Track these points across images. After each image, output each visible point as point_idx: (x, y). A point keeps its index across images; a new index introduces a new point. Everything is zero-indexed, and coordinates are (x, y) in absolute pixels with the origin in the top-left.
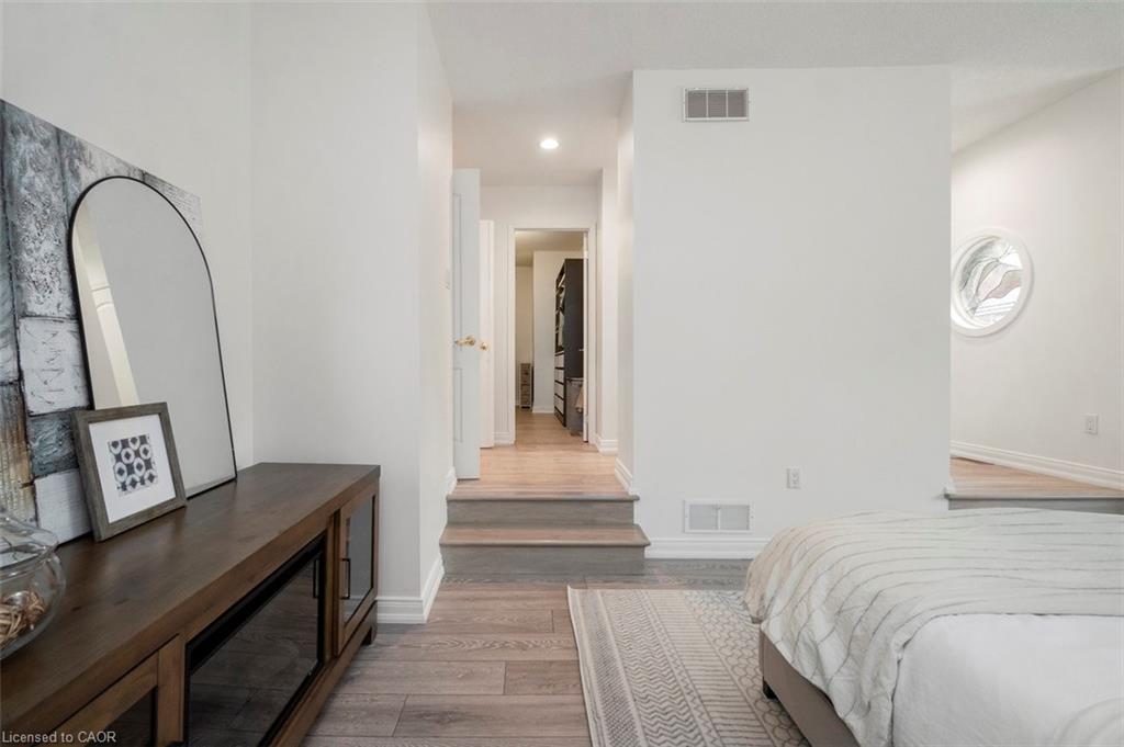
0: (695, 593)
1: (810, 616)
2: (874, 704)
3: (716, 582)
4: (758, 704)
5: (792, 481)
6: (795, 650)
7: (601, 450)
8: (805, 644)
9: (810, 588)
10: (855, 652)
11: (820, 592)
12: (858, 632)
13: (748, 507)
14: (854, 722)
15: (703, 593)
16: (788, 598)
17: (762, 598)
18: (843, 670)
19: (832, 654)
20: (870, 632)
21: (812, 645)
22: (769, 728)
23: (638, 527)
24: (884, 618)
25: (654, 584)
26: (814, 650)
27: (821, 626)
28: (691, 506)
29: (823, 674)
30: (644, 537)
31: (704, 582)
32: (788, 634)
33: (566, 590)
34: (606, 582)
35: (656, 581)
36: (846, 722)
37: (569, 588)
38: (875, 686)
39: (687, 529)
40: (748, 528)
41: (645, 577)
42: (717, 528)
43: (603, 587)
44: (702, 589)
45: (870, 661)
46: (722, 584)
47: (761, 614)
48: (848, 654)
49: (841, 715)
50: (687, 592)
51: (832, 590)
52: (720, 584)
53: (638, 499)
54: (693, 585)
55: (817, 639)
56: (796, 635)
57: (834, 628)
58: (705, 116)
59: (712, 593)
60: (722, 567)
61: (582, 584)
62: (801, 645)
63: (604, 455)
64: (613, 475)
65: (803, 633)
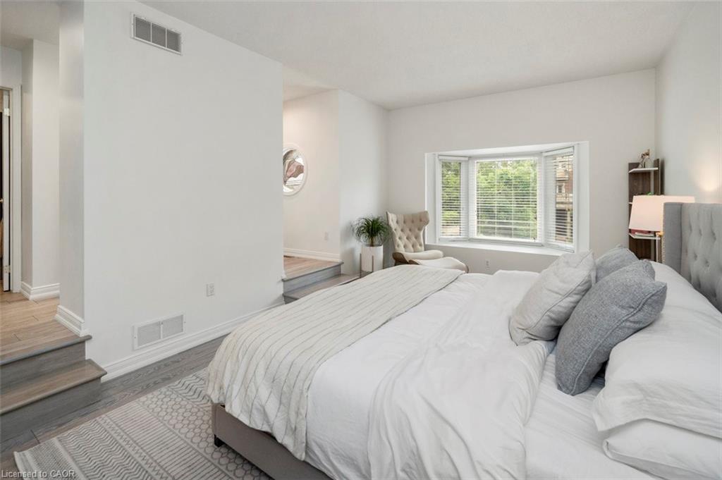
0: (150, 396)
1: (257, 390)
2: (298, 426)
3: (164, 380)
4: (214, 456)
5: (210, 291)
6: (250, 416)
7: (31, 297)
8: (257, 409)
9: (255, 372)
10: (284, 401)
11: (261, 371)
12: (285, 389)
13: (182, 317)
14: (287, 441)
15: (156, 393)
16: (240, 384)
17: (221, 388)
18: (279, 414)
19: (272, 408)
20: (292, 387)
21: (260, 407)
22: (223, 468)
23: (91, 362)
24: (297, 377)
25: (113, 404)
26: (262, 410)
27: (264, 392)
28: (139, 329)
29: (268, 422)
30: (99, 368)
31: (155, 383)
32: (245, 407)
33: (13, 456)
34: (60, 425)
35: (112, 402)
36: (283, 443)
37: (16, 454)
38: (298, 416)
39: (136, 347)
40: (182, 330)
41: (103, 402)
42: (160, 338)
43: (58, 433)
44: (155, 389)
45: (293, 404)
46: (169, 379)
47: (222, 399)
48: (281, 403)
49: (280, 441)
50: (143, 399)
51: (268, 368)
52: (167, 380)
53: (89, 338)
54: (146, 389)
55: (263, 402)
56: (250, 406)
57: (271, 392)
58: (150, 41)
59: (164, 389)
60: (166, 365)
61: (32, 440)
62: (254, 411)
63: (36, 302)
64: (55, 321)
65: (255, 402)
